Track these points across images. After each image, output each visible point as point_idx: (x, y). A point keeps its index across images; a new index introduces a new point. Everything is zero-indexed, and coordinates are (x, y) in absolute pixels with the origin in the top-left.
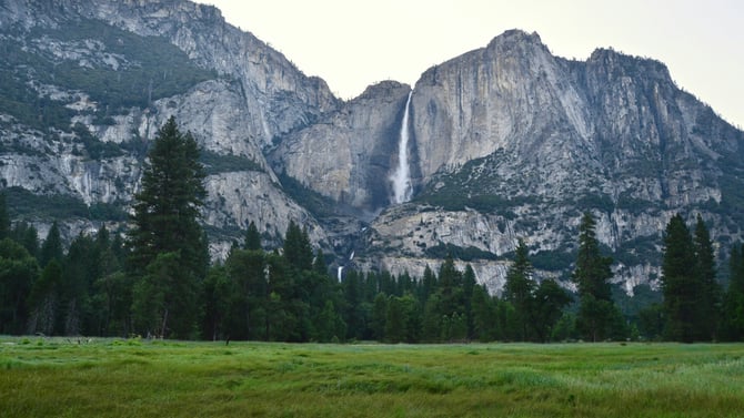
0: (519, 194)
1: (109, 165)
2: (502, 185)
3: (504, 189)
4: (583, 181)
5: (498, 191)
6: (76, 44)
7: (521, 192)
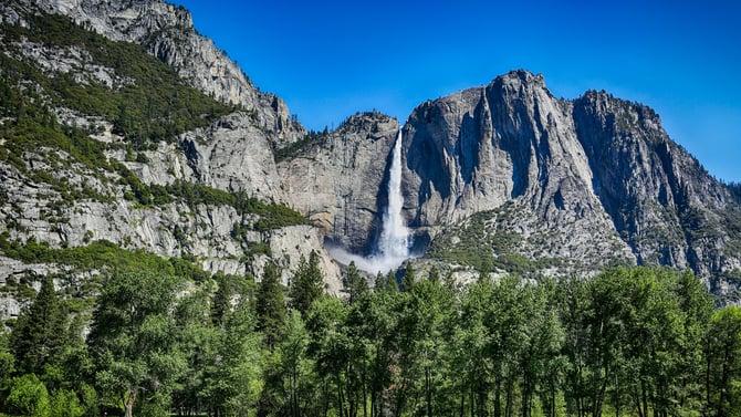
0: (543, 255)
1: (165, 214)
2: (524, 244)
3: (527, 249)
4: (607, 244)
5: (521, 251)
6: (62, 52)
7: (545, 253)
